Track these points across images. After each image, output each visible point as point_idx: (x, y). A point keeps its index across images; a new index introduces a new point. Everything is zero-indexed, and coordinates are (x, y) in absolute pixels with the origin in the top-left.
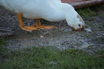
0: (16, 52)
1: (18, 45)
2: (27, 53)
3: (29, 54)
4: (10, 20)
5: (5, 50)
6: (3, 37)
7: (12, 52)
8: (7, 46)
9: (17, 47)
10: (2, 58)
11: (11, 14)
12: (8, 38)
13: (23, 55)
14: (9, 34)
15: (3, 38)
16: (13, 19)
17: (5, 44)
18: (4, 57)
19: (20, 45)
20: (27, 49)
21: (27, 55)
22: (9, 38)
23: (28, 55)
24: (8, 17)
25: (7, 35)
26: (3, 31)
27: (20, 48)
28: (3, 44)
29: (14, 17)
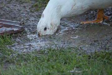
0: (24, 55)
1: (28, 45)
2: (39, 57)
3: (42, 59)
4: (18, 9)
5: (10, 52)
7: (19, 55)
8: (13, 46)
9: (26, 49)
10: (6, 63)
11: (21, 2)
12: (14, 35)
13: (34, 60)
14: (15, 29)
15: (8, 35)
16: (22, 8)
17: (10, 44)
18: (8, 61)
19: (30, 45)
20: (39, 51)
21: (39, 59)
22: (16, 35)
23: (40, 60)
24: (16, 5)
25: (13, 30)
28: (7, 44)
29: (24, 4)
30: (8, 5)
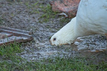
0: (33, 63)
1: (36, 54)
2: (47, 66)
3: (51, 67)
4: (27, 20)
5: (19, 60)
6: (17, 42)
7: (28, 63)
8: (22, 54)
9: (35, 57)
10: (15, 70)
11: (30, 12)
12: (23, 43)
13: (43, 68)
14: (25, 38)
15: (17, 44)
16: (31, 18)
17: (19, 52)
18: (18, 68)
19: (39, 54)
20: (48, 60)
21: (47, 68)
22: (25, 44)
23: (49, 68)
24: (25, 16)
25: (22, 39)
26: (17, 34)
27: (39, 57)
28: (16, 52)
29: (34, 15)
30: (18, 15)
